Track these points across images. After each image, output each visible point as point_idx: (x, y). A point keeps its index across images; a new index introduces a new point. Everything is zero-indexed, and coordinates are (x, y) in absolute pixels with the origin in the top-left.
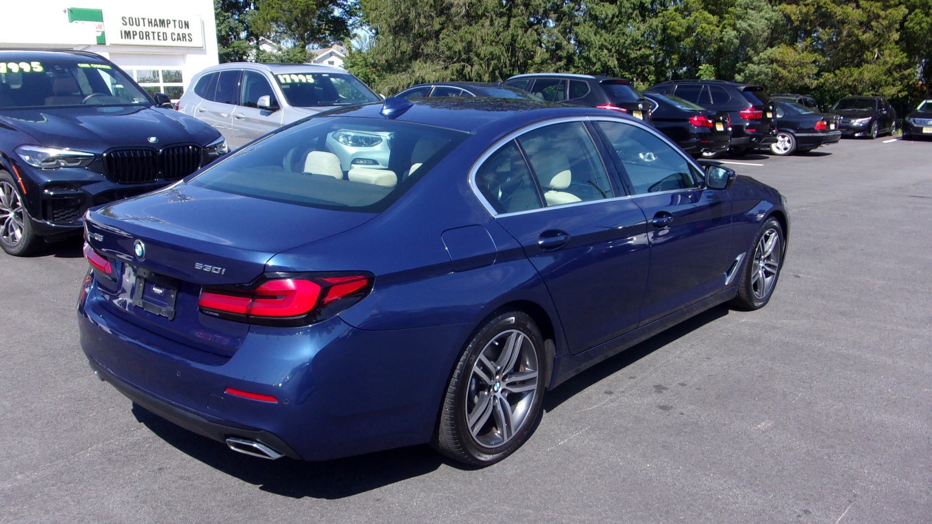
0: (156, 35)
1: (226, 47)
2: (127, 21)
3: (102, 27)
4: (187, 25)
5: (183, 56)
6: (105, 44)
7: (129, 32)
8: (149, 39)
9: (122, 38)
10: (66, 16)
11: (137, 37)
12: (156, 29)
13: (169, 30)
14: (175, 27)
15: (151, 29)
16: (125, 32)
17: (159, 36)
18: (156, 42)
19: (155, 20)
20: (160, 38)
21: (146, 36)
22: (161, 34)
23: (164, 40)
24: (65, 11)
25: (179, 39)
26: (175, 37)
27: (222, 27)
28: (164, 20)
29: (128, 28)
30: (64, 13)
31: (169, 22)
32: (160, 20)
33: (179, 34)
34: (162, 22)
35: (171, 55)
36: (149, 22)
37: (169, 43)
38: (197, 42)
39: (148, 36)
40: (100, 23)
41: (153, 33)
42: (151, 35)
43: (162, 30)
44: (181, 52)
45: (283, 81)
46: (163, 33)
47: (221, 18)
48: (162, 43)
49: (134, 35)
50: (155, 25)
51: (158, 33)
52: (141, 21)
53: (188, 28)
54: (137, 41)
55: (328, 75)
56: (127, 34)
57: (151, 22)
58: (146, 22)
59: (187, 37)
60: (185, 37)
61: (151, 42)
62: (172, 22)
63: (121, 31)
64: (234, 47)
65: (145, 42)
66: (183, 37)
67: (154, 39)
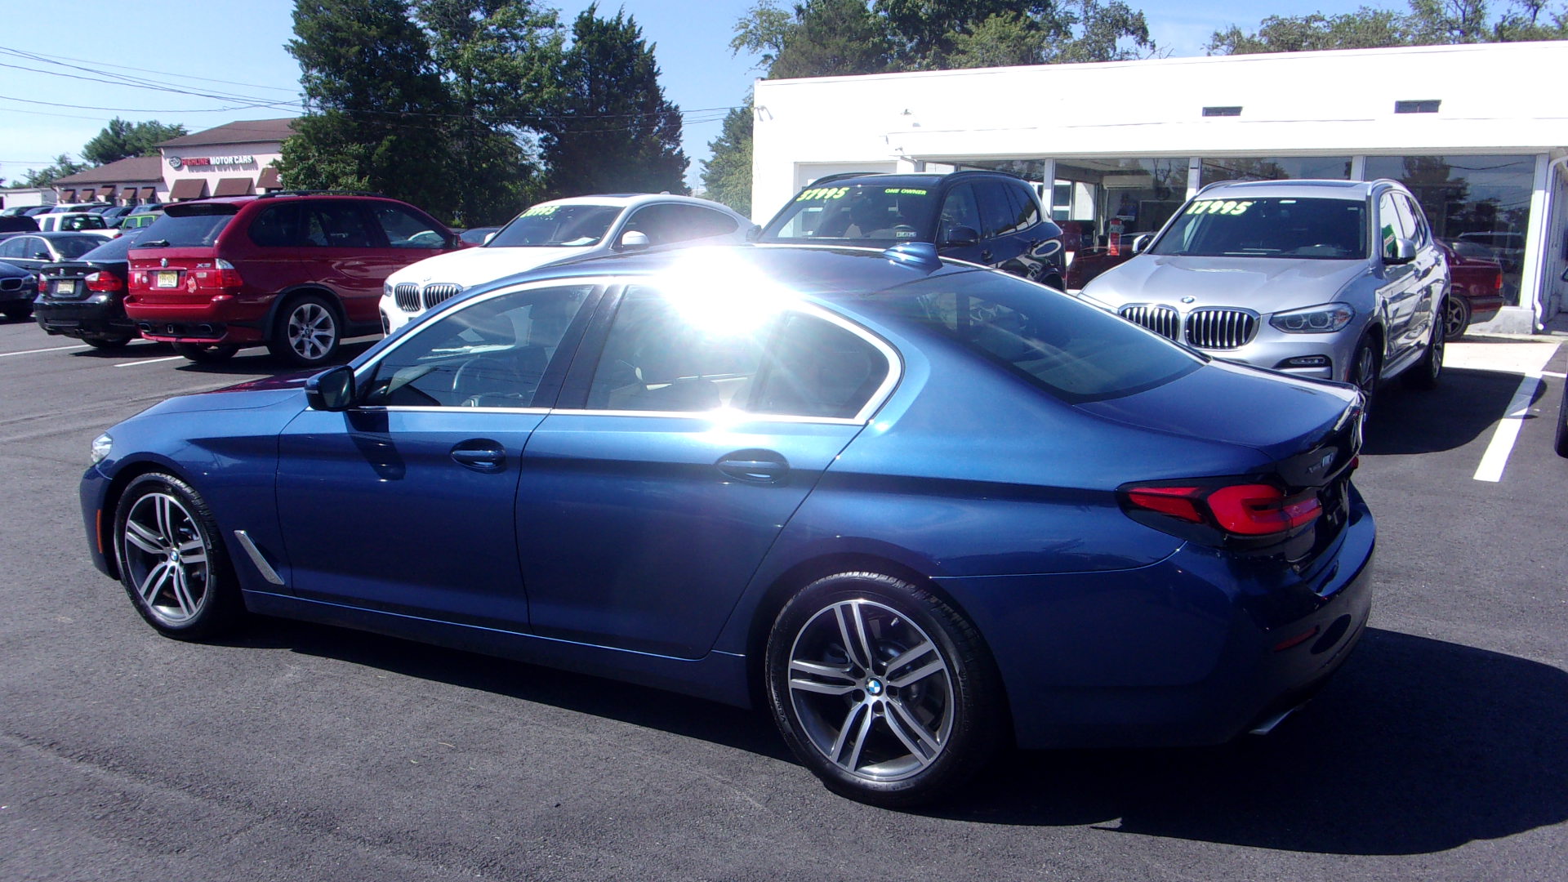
45: (1190, 211)
55: (1294, 202)
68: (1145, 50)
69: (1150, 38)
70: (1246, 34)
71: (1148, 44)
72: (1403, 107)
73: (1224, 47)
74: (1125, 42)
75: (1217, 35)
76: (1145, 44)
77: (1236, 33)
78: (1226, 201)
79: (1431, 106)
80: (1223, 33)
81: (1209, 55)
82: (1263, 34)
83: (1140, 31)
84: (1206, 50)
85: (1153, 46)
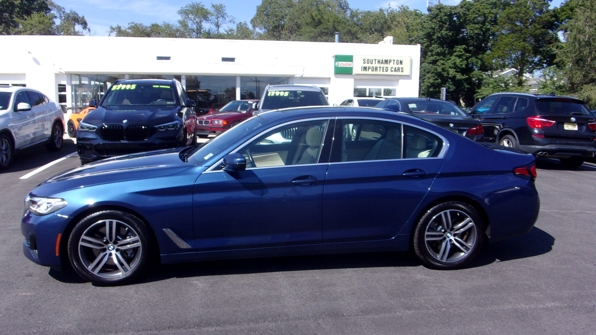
0: (381, 69)
1: (465, 75)
2: (366, 61)
3: (352, 65)
4: (401, 62)
5: (398, 80)
6: (352, 74)
7: (366, 67)
8: (377, 71)
9: (362, 70)
10: (333, 60)
11: (370, 70)
12: (382, 65)
13: (389, 66)
14: (394, 64)
15: (378, 65)
16: (364, 67)
17: (383, 69)
18: (381, 73)
19: (382, 60)
20: (384, 70)
21: (376, 69)
22: (385, 68)
23: (386, 71)
24: (333, 57)
25: (395, 71)
26: (393, 69)
27: (464, 62)
28: (387, 60)
29: (366, 65)
30: (332, 58)
31: (390, 61)
32: (385, 60)
33: (395, 68)
34: (386, 61)
35: (390, 80)
36: (378, 62)
37: (389, 73)
38: (406, 72)
39: (377, 69)
40: (350, 63)
41: (380, 67)
42: (378, 69)
43: (385, 66)
44: (396, 78)
45: (269, 95)
46: (386, 67)
47: (464, 57)
48: (385, 73)
49: (369, 69)
50: (382, 63)
51: (383, 67)
52: (374, 61)
53: (402, 64)
54: (370, 72)
55: (301, 92)
56: (365, 68)
57: (380, 62)
58: (377, 61)
59: (401, 70)
60: (399, 70)
61: (378, 73)
62: (392, 61)
63: (362, 67)
64: (472, 75)
65: (374, 73)
66: (398, 70)
67: (380, 71)
68: (85, 32)
69: (88, 27)
70: (123, 29)
71: (87, 29)
72: (224, 59)
73: (115, 32)
74: (78, 28)
75: (112, 28)
76: (86, 29)
77: (119, 28)
78: (280, 91)
79: (232, 60)
80: (114, 27)
81: (110, 35)
82: (129, 28)
83: (84, 24)
84: (108, 33)
85: (89, 30)
